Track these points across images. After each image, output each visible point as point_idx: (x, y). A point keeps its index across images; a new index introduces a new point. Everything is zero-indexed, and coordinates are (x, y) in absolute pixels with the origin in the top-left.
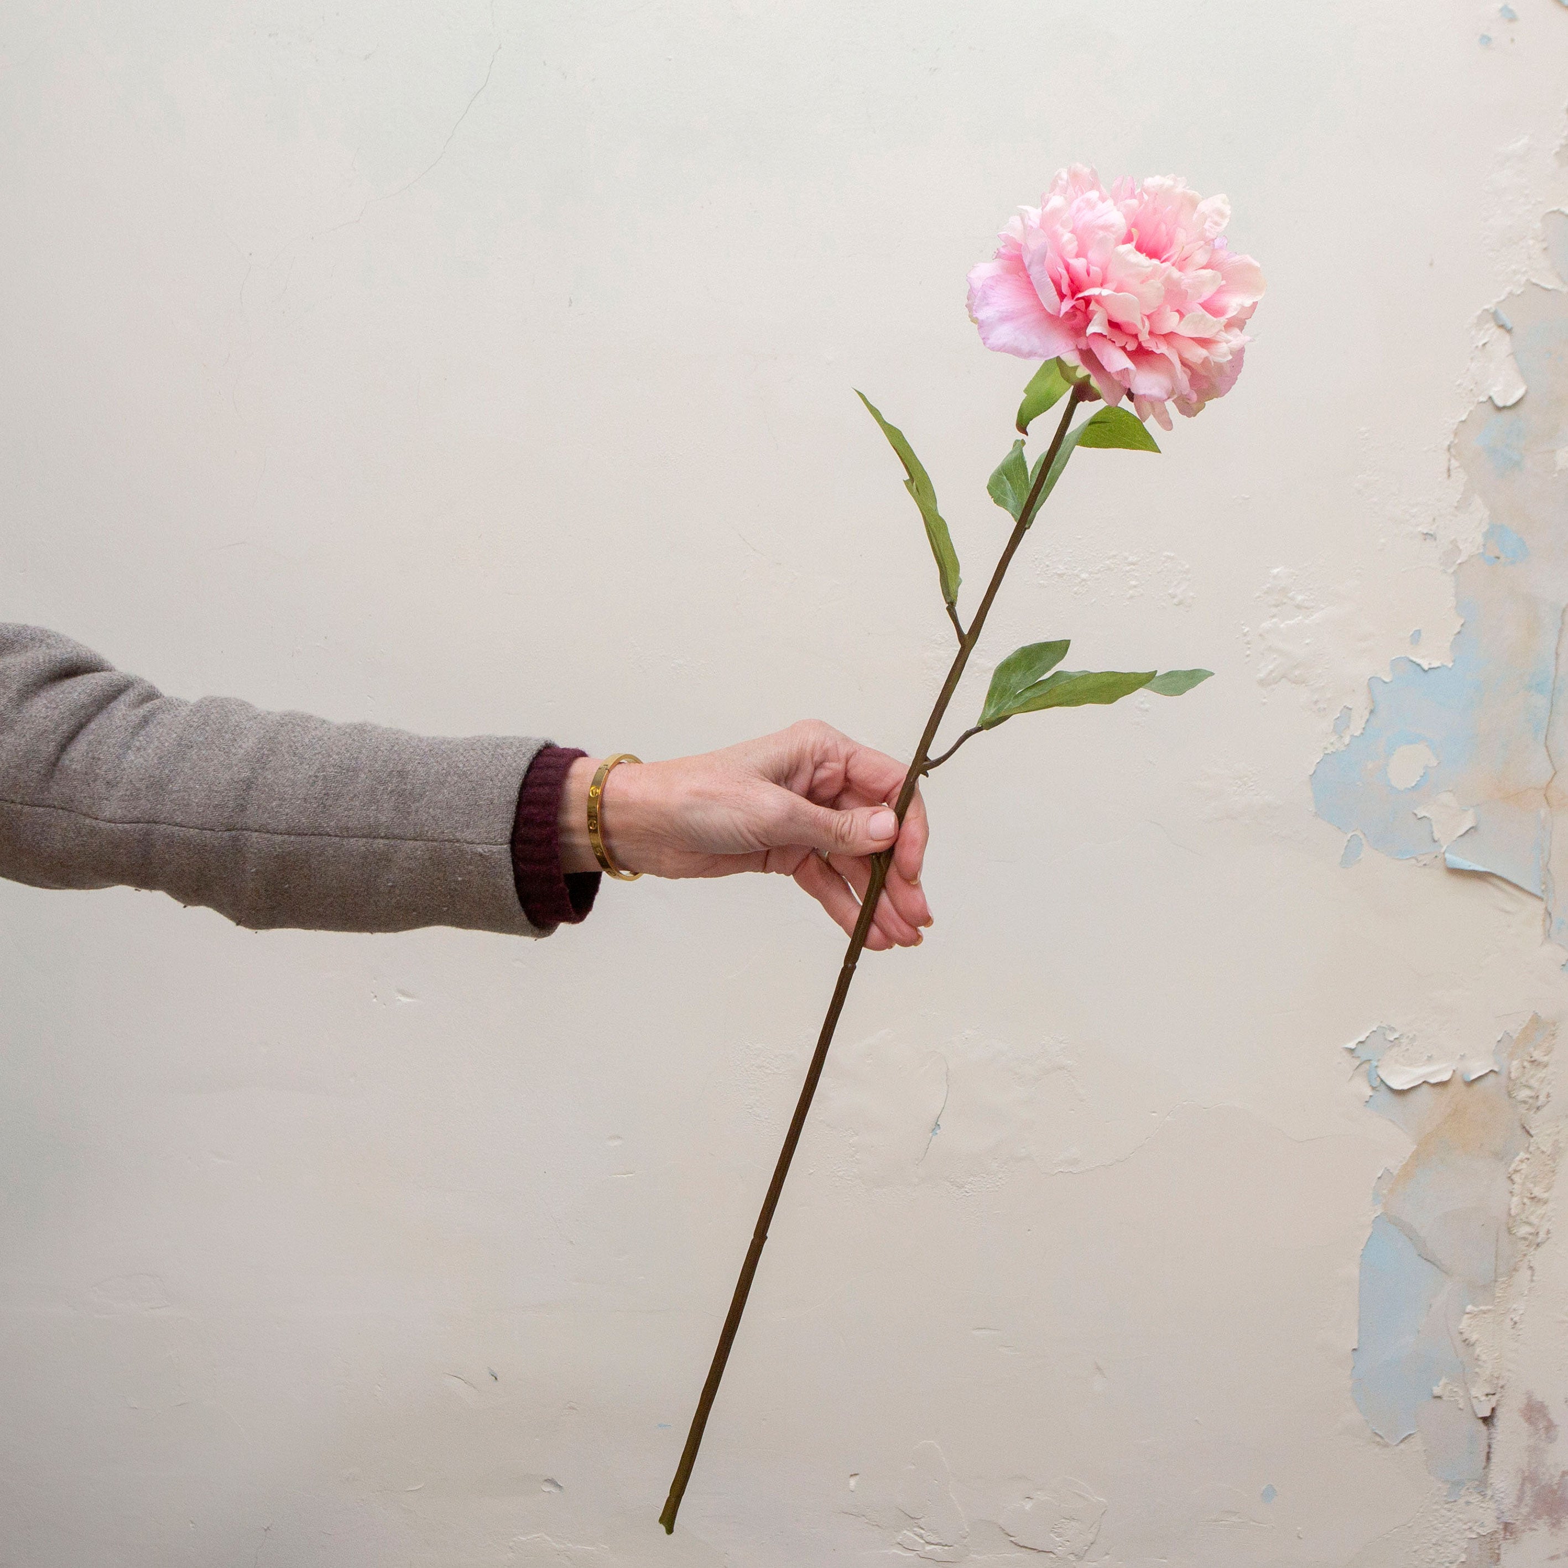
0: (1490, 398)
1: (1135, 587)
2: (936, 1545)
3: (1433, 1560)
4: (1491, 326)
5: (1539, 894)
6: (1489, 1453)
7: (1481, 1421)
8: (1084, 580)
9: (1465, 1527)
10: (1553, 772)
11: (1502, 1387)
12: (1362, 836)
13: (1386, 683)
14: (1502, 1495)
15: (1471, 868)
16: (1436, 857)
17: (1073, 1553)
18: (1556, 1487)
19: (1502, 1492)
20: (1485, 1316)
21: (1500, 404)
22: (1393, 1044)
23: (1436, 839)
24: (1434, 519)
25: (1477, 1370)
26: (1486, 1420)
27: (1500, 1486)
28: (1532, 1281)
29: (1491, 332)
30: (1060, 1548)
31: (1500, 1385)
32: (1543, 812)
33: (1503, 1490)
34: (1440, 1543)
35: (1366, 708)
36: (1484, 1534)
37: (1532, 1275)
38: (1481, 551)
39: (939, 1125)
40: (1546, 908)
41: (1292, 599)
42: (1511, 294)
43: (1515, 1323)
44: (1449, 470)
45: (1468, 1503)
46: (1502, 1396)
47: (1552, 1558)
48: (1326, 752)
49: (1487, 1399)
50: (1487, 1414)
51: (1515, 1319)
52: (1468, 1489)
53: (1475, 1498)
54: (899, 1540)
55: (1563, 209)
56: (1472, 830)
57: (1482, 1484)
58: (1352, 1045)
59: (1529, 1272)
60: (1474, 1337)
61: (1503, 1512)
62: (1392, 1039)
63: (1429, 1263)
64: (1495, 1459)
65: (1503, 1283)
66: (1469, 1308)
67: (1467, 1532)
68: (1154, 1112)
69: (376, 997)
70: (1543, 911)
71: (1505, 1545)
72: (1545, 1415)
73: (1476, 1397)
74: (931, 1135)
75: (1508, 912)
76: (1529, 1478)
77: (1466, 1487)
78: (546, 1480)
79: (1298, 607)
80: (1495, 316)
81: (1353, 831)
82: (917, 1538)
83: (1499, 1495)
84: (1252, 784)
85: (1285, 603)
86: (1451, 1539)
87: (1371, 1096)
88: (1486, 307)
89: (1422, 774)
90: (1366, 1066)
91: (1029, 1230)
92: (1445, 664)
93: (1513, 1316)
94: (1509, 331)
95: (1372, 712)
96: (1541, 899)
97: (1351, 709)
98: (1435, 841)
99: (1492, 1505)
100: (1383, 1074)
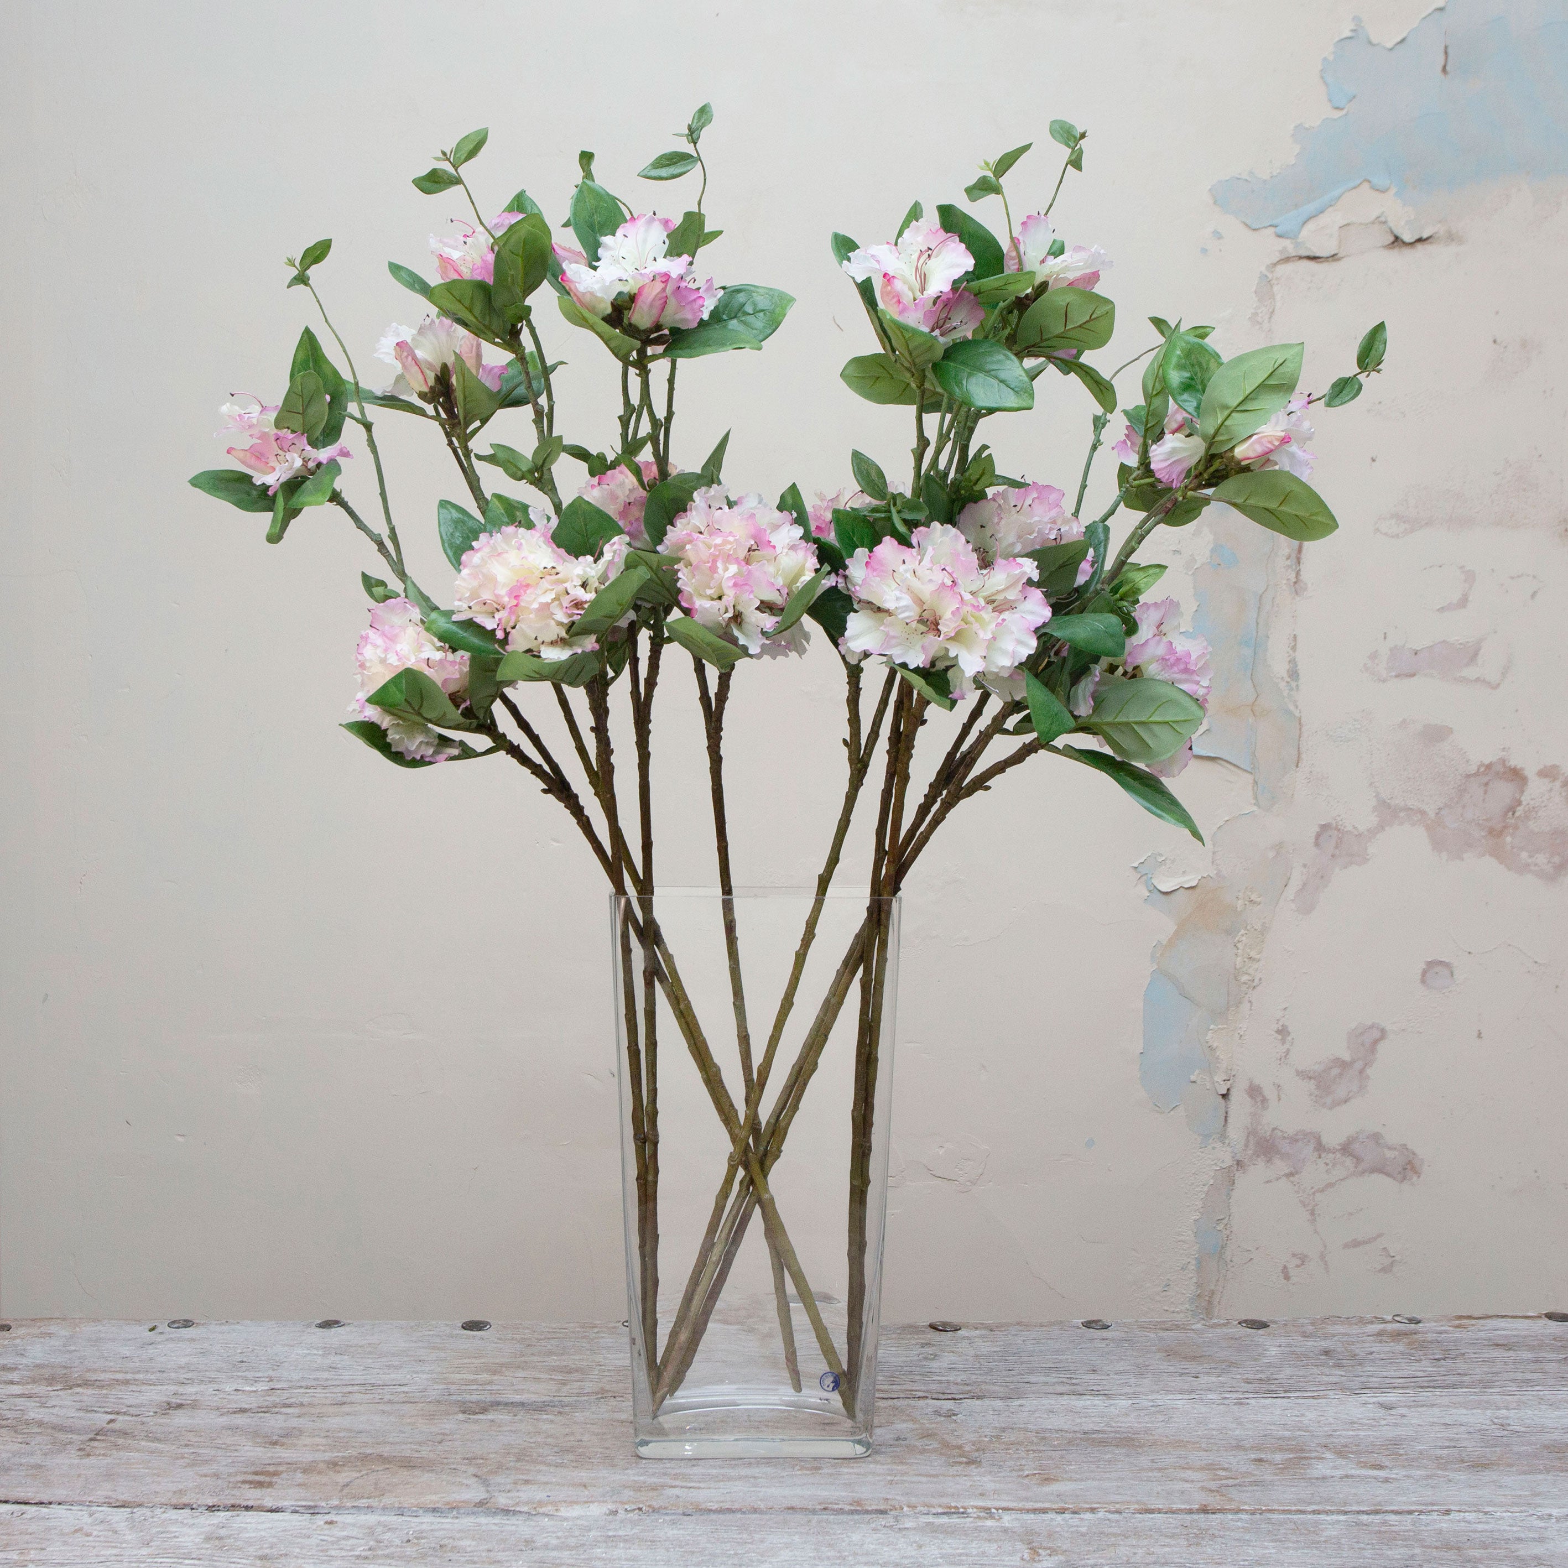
3: (1193, 1183)
5: (1249, 769)
6: (1226, 1117)
7: (1220, 1099)
9: (1213, 1163)
10: (1256, 695)
11: (1234, 1075)
14: (1235, 1143)
15: (1208, 755)
17: (970, 1181)
18: (1268, 1138)
20: (1222, 1031)
22: (1161, 864)
25: (1217, 1065)
26: (1225, 1096)
27: (1233, 1137)
28: (1251, 1009)
30: (961, 1177)
31: (1232, 1074)
32: (1251, 720)
33: (1236, 1139)
34: (1197, 1173)
36: (1224, 1167)
37: (1251, 1006)
38: (1209, 560)
40: (1255, 779)
43: (1241, 1036)
45: (1214, 1148)
46: (1234, 1081)
47: (1267, 1182)
49: (1224, 1083)
50: (1225, 1092)
51: (1241, 1033)
53: (1218, 1145)
56: (1207, 732)
57: (1223, 1136)
58: (1136, 865)
59: (1249, 1005)
60: (1215, 1045)
61: (1236, 1154)
62: (1160, 861)
63: (1186, 999)
64: (1230, 1120)
65: (1233, 1011)
66: (1212, 1027)
67: (1214, 1166)
68: (1015, 907)
70: (1253, 781)
71: (1237, 1174)
72: (1261, 1093)
73: (1217, 1081)
75: (1231, 782)
76: (1251, 1133)
77: (1212, 1138)
83: (1233, 1143)
86: (1204, 1170)
87: (1148, 896)
90: (1145, 877)
93: (1239, 1032)
96: (1250, 773)
99: (1228, 1149)
100: (1155, 882)
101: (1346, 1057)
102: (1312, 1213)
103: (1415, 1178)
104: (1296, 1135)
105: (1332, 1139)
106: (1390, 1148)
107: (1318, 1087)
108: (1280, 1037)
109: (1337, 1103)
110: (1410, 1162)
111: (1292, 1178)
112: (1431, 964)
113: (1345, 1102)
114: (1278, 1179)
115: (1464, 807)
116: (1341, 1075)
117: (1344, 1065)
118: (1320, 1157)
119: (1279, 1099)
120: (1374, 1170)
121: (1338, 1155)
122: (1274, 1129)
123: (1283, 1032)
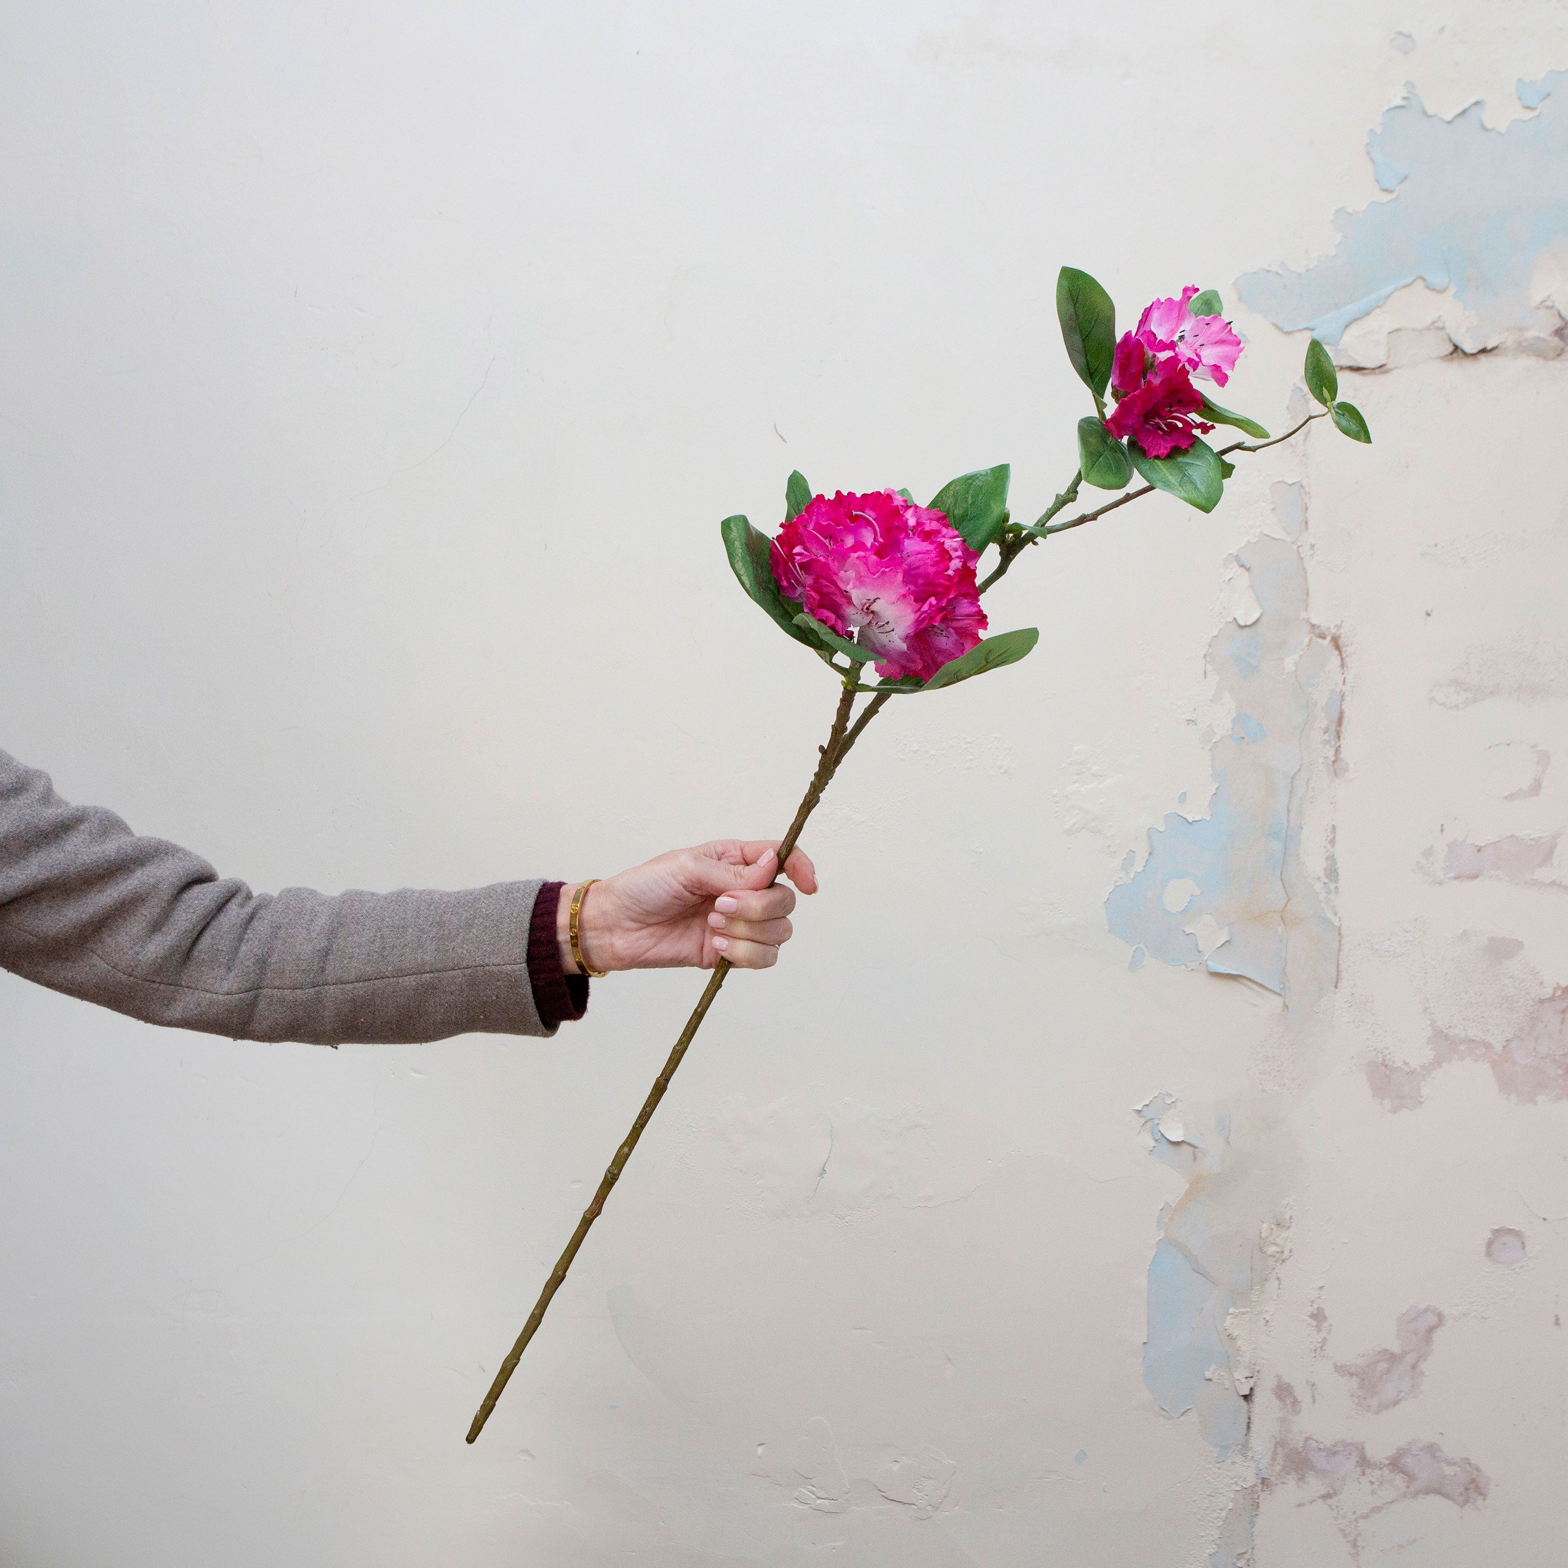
0: (1235, 619)
1: (971, 760)
2: (825, 1499)
3: (1208, 1508)
4: (1235, 565)
5: (1278, 991)
6: (1249, 1423)
7: (1242, 1398)
8: (932, 755)
9: (1232, 1481)
10: (1287, 899)
11: (1258, 1372)
12: (1144, 948)
13: (1161, 832)
14: (1260, 1456)
15: (1227, 972)
16: (1201, 963)
17: (931, 1505)
18: (1301, 1449)
19: (1260, 1454)
20: (1243, 1316)
21: (1242, 624)
22: (1170, 1106)
23: (1200, 948)
24: (1195, 709)
25: (1238, 1358)
26: (1246, 1397)
27: (1259, 1448)
28: (1279, 1288)
29: (1235, 570)
30: (920, 1501)
31: (1256, 1370)
32: (1280, 929)
33: (1259, 1452)
34: (1212, 1494)
35: (1146, 851)
36: (1246, 1487)
37: (1279, 1285)
38: (1230, 733)
39: (825, 1171)
40: (1284, 1002)
41: (1090, 769)
42: (1248, 542)
43: (1267, 1321)
44: (1205, 672)
45: (1233, 1463)
46: (1258, 1379)
47: (1300, 1505)
48: (1117, 884)
49: (1247, 1381)
50: (1247, 1392)
51: (1267, 1319)
52: (1234, 1452)
53: (1239, 1459)
54: (796, 1496)
55: (1286, 480)
56: (1227, 943)
57: (1245, 1447)
58: (1139, 1107)
59: (1277, 1282)
60: (1236, 1333)
61: (1260, 1470)
62: (1169, 1103)
63: (1200, 1275)
64: (1254, 1427)
65: (1257, 1290)
66: (1232, 1310)
67: (1234, 1486)
68: (990, 1160)
69: (394, 1073)
70: (1281, 1005)
71: (1263, 1496)
72: (1291, 1394)
73: (1238, 1379)
74: (819, 1178)
75: (1255, 1006)
76: (1280, 1443)
77: (1232, 1450)
78: (522, 1451)
79: (1094, 775)
80: (1237, 558)
81: (1138, 944)
82: (810, 1494)
83: (1258, 1456)
84: (1060, 909)
85: (1084, 772)
86: (1221, 1491)
87: (1154, 1147)
88: (1231, 552)
89: (1189, 901)
90: (1150, 1123)
91: (895, 1252)
92: (1204, 817)
93: (1265, 1316)
94: (1248, 570)
95: (1150, 854)
96: (1280, 995)
97: (1134, 852)
98: (1199, 952)
99: (1252, 1464)
100: (1162, 1128)
101: (1396, 1348)
102: (1354, 1545)
103: (1480, 1502)
104: (1334, 1446)
105: (1379, 1451)
106: (1450, 1463)
107: (1361, 1387)
108: (1315, 1323)
109: (1383, 1407)
110: (1473, 1481)
111: (1329, 1501)
112: (1497, 1233)
113: (1396, 1403)
114: (1311, 1502)
115: (1537, 1039)
116: (1388, 1371)
117: (1393, 1358)
118: (1364, 1474)
119: (1314, 1402)
120: (1428, 1491)
121: (1386, 1471)
122: (1307, 1439)
123: (1318, 1316)
